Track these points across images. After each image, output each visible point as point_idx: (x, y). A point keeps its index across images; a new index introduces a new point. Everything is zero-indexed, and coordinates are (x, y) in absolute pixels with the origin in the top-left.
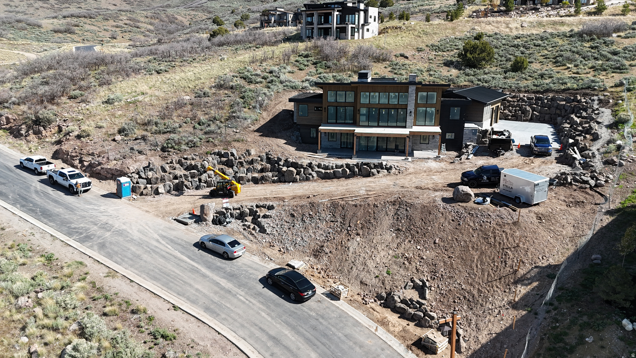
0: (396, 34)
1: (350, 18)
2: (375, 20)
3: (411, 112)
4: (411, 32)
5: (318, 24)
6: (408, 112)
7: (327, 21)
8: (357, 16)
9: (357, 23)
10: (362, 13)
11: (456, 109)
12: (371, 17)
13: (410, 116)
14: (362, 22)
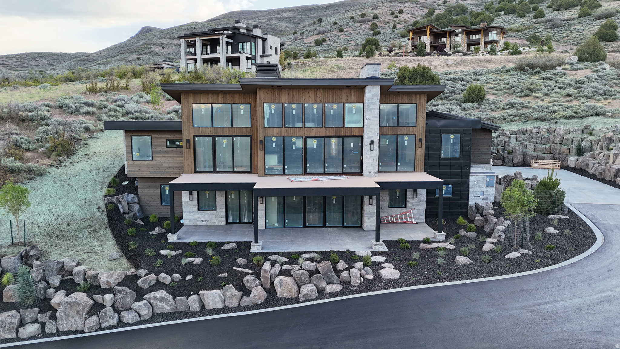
0: (304, 69)
1: (245, 47)
2: (276, 53)
3: (372, 143)
4: (322, 67)
5: (202, 54)
6: (366, 142)
7: (214, 51)
8: (253, 44)
9: (253, 53)
10: (259, 41)
11: (452, 136)
12: (271, 47)
13: (372, 150)
14: (260, 52)
